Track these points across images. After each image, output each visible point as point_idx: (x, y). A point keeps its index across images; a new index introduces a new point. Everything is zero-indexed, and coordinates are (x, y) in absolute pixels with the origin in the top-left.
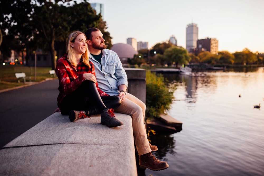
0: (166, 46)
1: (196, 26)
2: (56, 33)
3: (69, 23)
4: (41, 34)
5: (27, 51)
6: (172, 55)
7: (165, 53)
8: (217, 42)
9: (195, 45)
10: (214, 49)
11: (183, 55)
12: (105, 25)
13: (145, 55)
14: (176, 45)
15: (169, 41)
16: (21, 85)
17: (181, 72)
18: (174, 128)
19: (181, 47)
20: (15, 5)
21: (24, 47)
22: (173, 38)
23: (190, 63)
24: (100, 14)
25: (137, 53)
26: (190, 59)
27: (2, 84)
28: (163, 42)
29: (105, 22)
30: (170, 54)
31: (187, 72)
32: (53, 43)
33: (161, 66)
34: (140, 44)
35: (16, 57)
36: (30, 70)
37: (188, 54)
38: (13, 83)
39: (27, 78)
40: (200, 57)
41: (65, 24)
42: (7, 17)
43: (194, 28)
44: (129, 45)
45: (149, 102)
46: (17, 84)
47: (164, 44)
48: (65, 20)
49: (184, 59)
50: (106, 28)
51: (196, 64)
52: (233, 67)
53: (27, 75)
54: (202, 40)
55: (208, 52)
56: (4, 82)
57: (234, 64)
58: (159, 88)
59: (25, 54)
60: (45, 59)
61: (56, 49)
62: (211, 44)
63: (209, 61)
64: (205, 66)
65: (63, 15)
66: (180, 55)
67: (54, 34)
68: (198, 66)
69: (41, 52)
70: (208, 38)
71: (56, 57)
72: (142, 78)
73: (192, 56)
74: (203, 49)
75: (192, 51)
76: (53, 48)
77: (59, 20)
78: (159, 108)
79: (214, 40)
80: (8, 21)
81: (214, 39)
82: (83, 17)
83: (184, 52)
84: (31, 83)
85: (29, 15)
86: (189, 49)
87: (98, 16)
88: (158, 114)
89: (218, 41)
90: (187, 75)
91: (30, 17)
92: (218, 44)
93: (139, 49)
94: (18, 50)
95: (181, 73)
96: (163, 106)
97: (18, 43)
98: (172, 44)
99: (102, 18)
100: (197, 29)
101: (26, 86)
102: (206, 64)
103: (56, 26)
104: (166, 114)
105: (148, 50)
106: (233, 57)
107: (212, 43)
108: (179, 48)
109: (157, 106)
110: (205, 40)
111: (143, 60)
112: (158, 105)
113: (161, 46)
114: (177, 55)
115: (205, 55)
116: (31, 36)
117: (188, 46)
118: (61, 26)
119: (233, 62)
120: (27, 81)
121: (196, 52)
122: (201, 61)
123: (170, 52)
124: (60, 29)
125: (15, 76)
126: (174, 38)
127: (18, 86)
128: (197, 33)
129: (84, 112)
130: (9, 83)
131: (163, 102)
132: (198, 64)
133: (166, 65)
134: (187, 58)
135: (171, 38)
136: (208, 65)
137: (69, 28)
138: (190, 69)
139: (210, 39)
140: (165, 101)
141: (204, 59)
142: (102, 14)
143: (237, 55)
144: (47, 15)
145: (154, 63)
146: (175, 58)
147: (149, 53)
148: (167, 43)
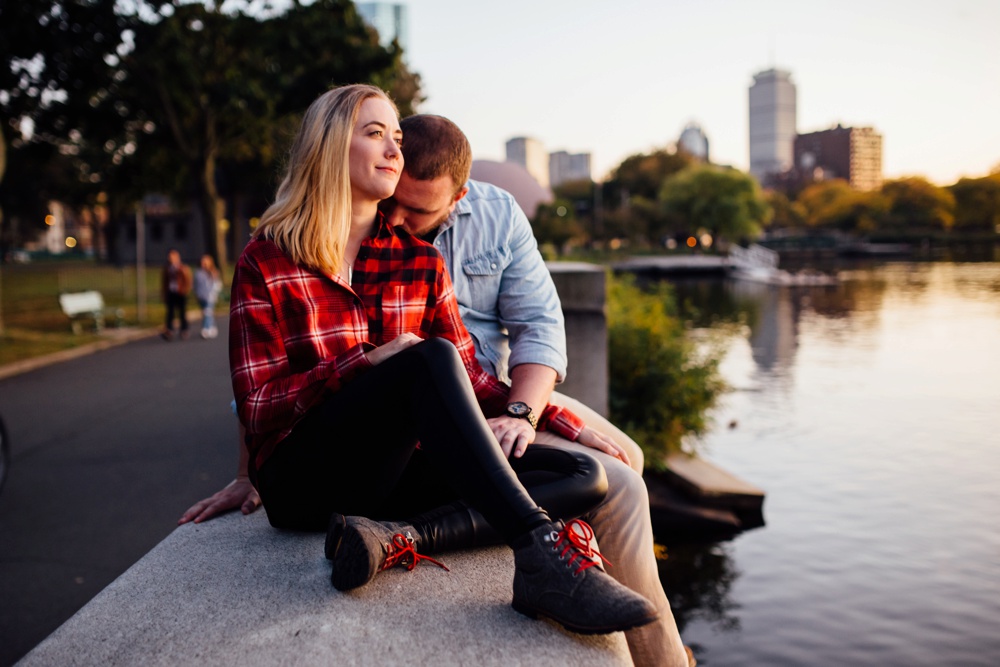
0: (669, 162)
1: (786, 78)
2: (221, 128)
3: (270, 83)
4: (163, 133)
5: (109, 205)
6: (692, 200)
7: (664, 195)
8: (877, 140)
9: (784, 156)
10: (864, 170)
11: (740, 200)
12: (417, 88)
13: (583, 205)
14: (706, 158)
15: (679, 145)
16: (82, 343)
17: (733, 268)
18: (730, 518)
19: (729, 168)
20: (54, 21)
21: (95, 189)
22: (692, 131)
23: (768, 229)
24: (395, 43)
25: (548, 198)
26: (769, 215)
27: (10, 341)
28: (655, 151)
29: (416, 76)
30: (684, 196)
31: (757, 268)
32: (210, 167)
33: (647, 247)
34: (559, 159)
35: (69, 228)
36: (120, 278)
37: (760, 194)
38: (53, 337)
39: (110, 312)
40: (806, 204)
41: (255, 88)
42: (24, 71)
43: (781, 86)
44: (515, 167)
45: (620, 403)
46: (69, 339)
47: (661, 157)
48: (253, 72)
49: (743, 214)
50: (423, 100)
51: (790, 233)
52: (951, 244)
53: (109, 299)
54: (817, 135)
55: (840, 185)
56: (16, 334)
57: (956, 228)
58: (658, 346)
59: (102, 214)
60: (181, 232)
61: (223, 192)
62: (851, 150)
63: (849, 221)
64: (831, 243)
65: (246, 55)
66: (726, 200)
67: (211, 130)
68: (801, 243)
69: (163, 206)
70: (839, 126)
71: (222, 226)
72: (591, 306)
73: (774, 204)
74: (819, 174)
75: (774, 180)
76: (211, 188)
77: (232, 73)
78: (658, 429)
79: (867, 131)
80: (31, 84)
81: (864, 129)
82: (326, 56)
83: (743, 185)
84: (123, 334)
85: (111, 60)
86: (761, 172)
87: (389, 51)
88: (659, 453)
89: (880, 137)
90: (759, 283)
91: (117, 68)
92: (880, 149)
93: (557, 180)
94: (77, 200)
95: (735, 275)
96: (677, 423)
97: (72, 173)
98: (690, 155)
99: (404, 58)
100: (793, 91)
101: (104, 345)
102: (837, 235)
103: (219, 96)
104: (691, 456)
105: (593, 186)
106: (950, 199)
107: (857, 144)
108: (718, 171)
109: (651, 422)
110: (827, 133)
111: (574, 225)
112: (657, 416)
113: (646, 166)
114: (713, 200)
115: (829, 196)
116: (124, 142)
117: (755, 162)
118: (240, 97)
119: (948, 220)
120: (111, 324)
121: (790, 185)
122: (813, 221)
123: (686, 187)
124: (235, 110)
125: (59, 307)
126: (699, 131)
127: (71, 346)
128: (793, 108)
129: (411, 535)
130: (35, 337)
131: (676, 403)
132: (801, 234)
133: (671, 244)
134: (755, 211)
135: (686, 133)
136: (843, 239)
137: (270, 106)
138: (772, 256)
139: (850, 130)
140: (687, 398)
141: (828, 211)
142: (402, 43)
143: (966, 192)
144: (183, 56)
145: (621, 236)
146: (706, 212)
147: (598, 197)
148: (672, 151)
